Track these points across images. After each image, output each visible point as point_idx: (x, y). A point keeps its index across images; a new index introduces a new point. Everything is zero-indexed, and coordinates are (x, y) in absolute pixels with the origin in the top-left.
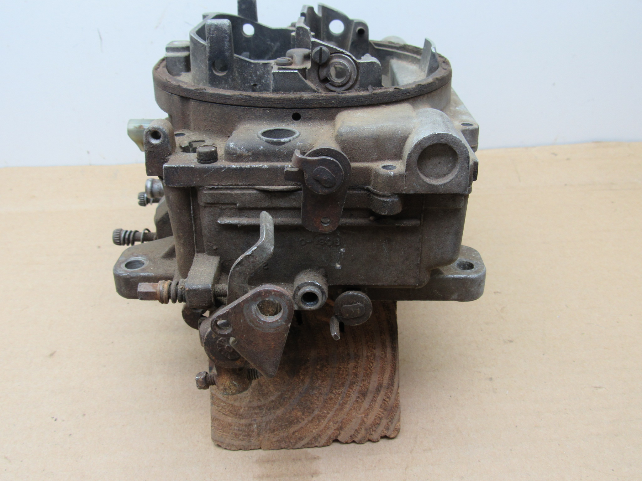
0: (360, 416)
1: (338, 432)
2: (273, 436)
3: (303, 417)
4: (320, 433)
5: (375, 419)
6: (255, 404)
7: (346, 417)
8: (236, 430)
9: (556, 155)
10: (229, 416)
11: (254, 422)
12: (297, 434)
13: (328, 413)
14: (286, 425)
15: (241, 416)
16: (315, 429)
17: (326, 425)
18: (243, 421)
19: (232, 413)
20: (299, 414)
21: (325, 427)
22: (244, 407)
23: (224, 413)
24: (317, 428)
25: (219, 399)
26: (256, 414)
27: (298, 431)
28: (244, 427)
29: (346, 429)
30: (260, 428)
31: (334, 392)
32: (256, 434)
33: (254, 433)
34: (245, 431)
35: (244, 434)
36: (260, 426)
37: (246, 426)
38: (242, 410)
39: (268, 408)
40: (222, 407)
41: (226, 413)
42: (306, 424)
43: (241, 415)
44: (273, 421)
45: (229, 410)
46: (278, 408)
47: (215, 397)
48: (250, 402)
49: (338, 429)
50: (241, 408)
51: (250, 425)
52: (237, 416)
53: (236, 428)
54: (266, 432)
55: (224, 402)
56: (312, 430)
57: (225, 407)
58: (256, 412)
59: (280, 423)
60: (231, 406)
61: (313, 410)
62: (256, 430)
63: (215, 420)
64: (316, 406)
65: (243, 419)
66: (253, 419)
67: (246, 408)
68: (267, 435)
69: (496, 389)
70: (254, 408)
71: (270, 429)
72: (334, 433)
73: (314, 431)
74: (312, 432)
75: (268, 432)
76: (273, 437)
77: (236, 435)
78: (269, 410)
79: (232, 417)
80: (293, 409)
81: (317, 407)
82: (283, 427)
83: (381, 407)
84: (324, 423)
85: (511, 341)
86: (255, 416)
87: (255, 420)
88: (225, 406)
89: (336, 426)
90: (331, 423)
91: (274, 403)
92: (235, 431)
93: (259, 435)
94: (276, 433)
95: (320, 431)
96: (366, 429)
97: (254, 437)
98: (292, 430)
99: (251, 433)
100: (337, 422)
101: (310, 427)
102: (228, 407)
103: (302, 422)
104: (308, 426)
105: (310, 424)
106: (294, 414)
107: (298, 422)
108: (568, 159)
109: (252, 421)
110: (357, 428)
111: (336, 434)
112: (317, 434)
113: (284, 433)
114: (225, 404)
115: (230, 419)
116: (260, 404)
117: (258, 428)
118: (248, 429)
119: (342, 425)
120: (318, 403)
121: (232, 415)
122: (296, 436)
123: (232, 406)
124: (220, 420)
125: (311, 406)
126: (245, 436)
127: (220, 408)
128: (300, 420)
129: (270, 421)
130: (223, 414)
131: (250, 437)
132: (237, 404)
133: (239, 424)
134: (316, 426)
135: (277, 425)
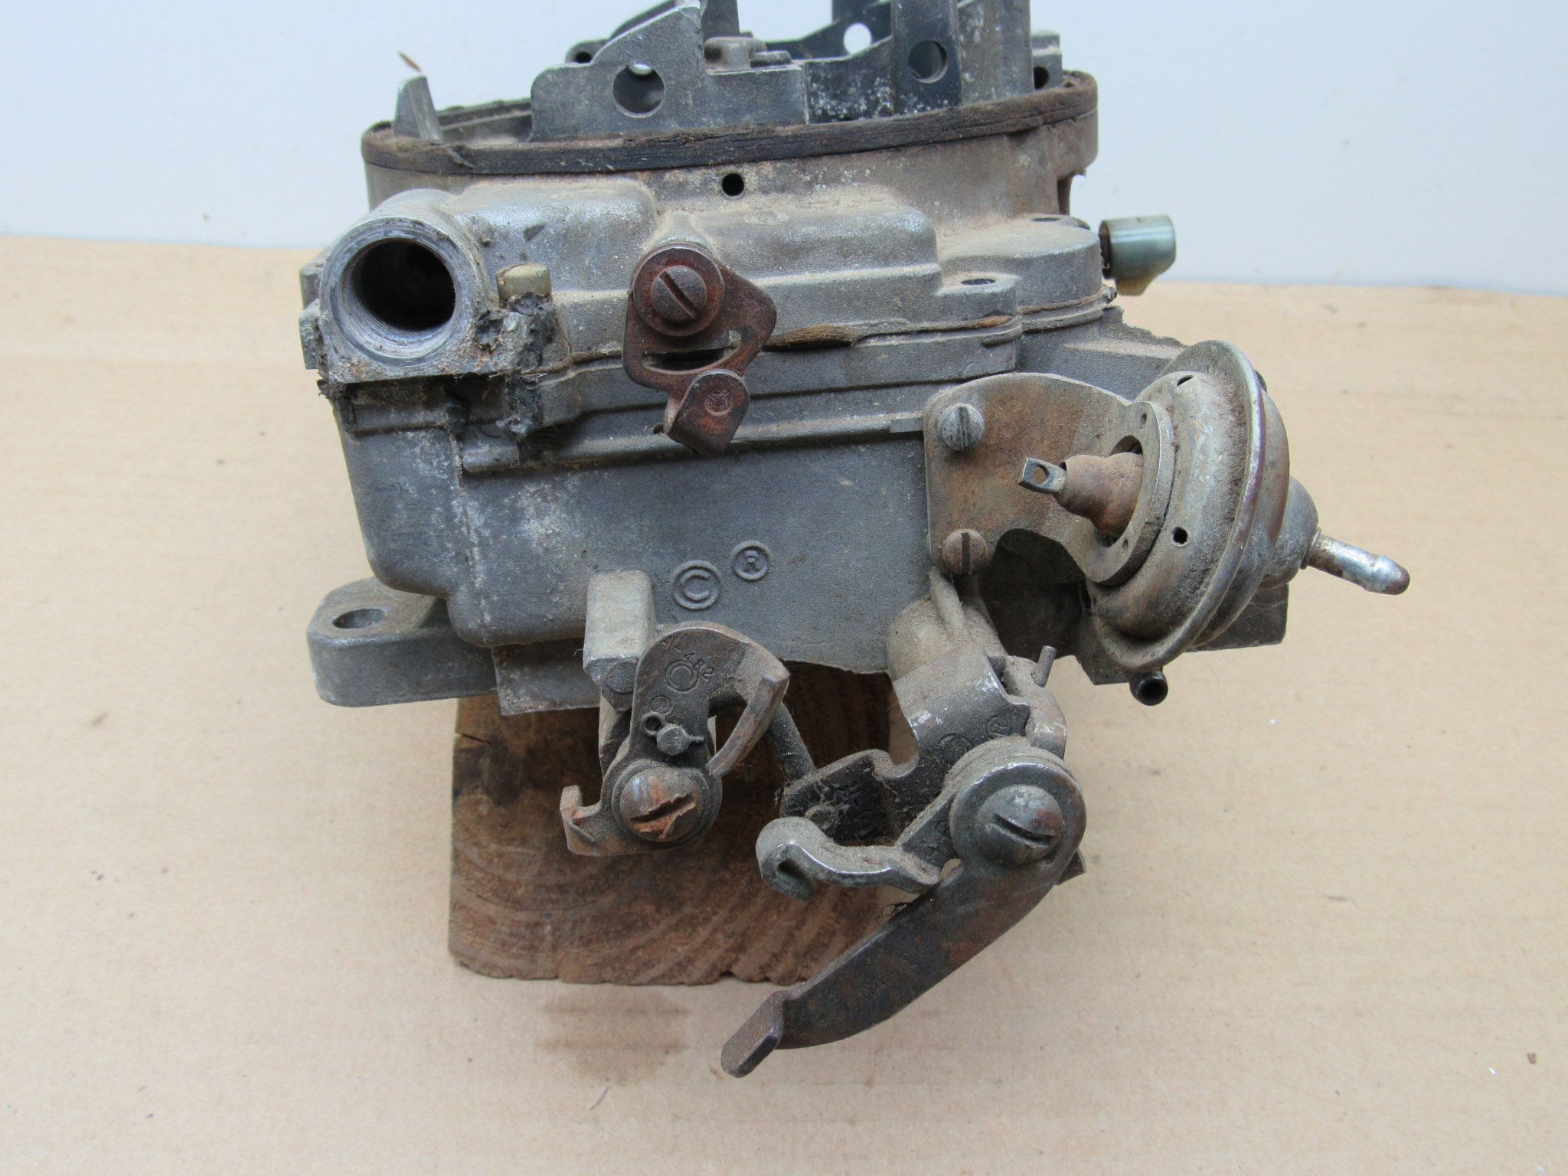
0: (786, 924)
1: (734, 957)
2: (587, 954)
3: (657, 916)
4: (693, 956)
5: (819, 934)
6: (551, 879)
7: (754, 924)
8: (505, 933)
9: (1333, 310)
10: (491, 902)
11: (547, 920)
12: (640, 953)
13: (715, 913)
14: (618, 932)
15: (517, 904)
16: (682, 944)
17: (708, 939)
18: (522, 916)
19: (497, 896)
20: (650, 909)
21: (705, 943)
22: (527, 886)
23: (480, 893)
24: (686, 944)
25: (470, 862)
26: (552, 901)
27: (642, 947)
28: (523, 930)
29: (751, 951)
30: (558, 933)
31: (732, 867)
32: (549, 947)
33: (544, 944)
34: (524, 938)
35: (522, 943)
36: (558, 929)
37: (527, 926)
38: (520, 892)
39: (581, 890)
40: (477, 881)
41: (485, 896)
42: (664, 934)
43: (519, 902)
44: (588, 919)
45: (491, 888)
46: (602, 892)
47: (462, 857)
48: (540, 874)
49: (733, 949)
50: (520, 885)
51: (537, 925)
52: (510, 904)
53: (504, 929)
54: (572, 943)
55: (482, 870)
56: (674, 947)
57: (484, 882)
58: (553, 896)
59: (604, 926)
60: (496, 879)
61: (681, 904)
62: (549, 938)
63: (460, 908)
64: (688, 895)
65: (521, 910)
66: (544, 912)
67: (531, 888)
68: (575, 951)
69: (1105, 884)
70: (549, 889)
71: (581, 938)
72: (722, 958)
73: (679, 949)
74: (674, 950)
75: (576, 943)
76: (588, 956)
77: (504, 944)
78: (583, 894)
79: (497, 904)
80: (636, 898)
81: (691, 898)
82: (611, 935)
83: (834, 910)
84: (703, 933)
85: (1156, 773)
86: (550, 906)
87: (549, 915)
88: (484, 878)
89: (731, 942)
90: (720, 936)
91: (593, 882)
92: (502, 936)
93: (554, 948)
94: (592, 947)
95: (694, 951)
96: (796, 955)
97: (543, 952)
98: (629, 944)
99: (536, 943)
100: (733, 933)
101: (670, 940)
102: (490, 882)
103: (655, 928)
104: (667, 937)
105: (672, 934)
106: (638, 908)
107: (646, 926)
108: (1361, 325)
109: (541, 916)
110: (776, 950)
111: (727, 961)
112: (686, 957)
113: (611, 948)
114: (483, 875)
115: (492, 910)
116: (561, 879)
117: (553, 933)
118: (532, 933)
119: (743, 941)
120: (692, 889)
121: (497, 900)
122: (639, 957)
123: (500, 879)
124: (470, 909)
125: (677, 894)
126: (523, 948)
127: (473, 882)
128: (650, 923)
129: (583, 921)
130: (478, 896)
131: (536, 951)
132: (510, 876)
133: (513, 921)
134: (684, 938)
135: (596, 930)
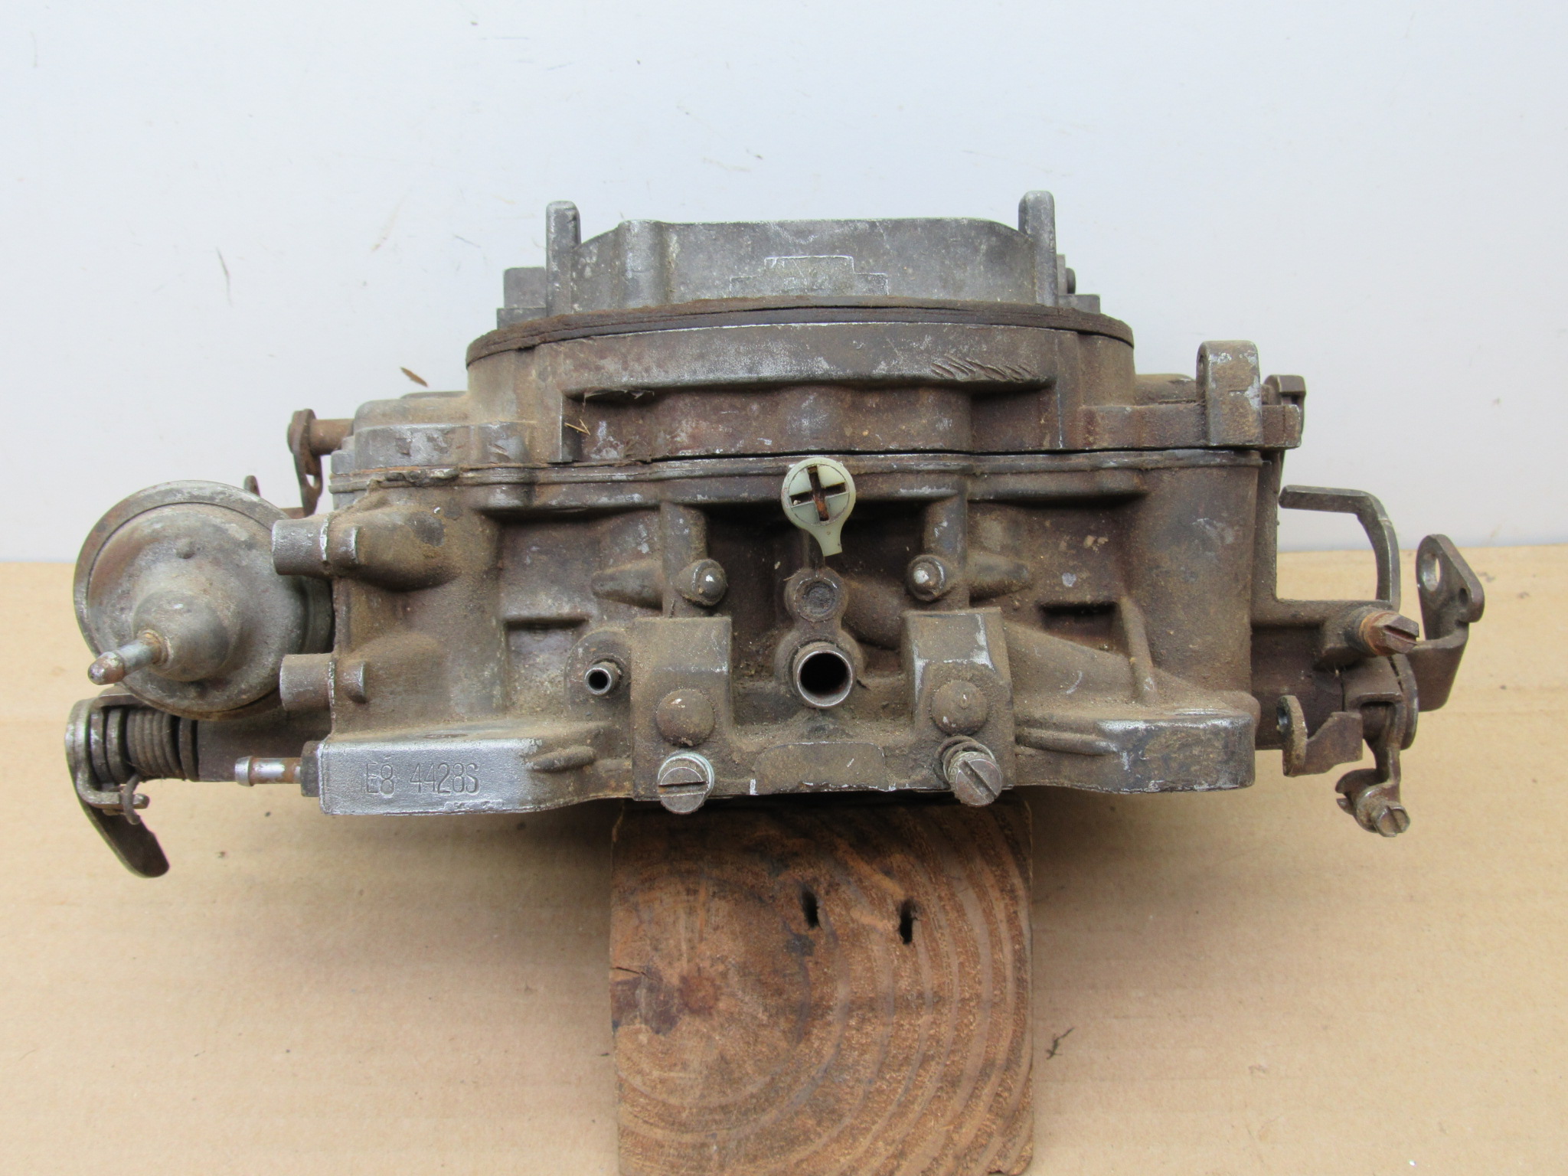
0: (945, 1128)
1: (895, 1163)
2: (752, 1169)
3: (819, 1129)
4: (856, 1165)
5: (977, 1136)
6: (715, 1100)
7: (913, 1130)
8: (674, 1155)
10: (657, 1126)
11: (712, 1141)
12: (804, 1166)
13: (874, 1123)
14: (782, 1147)
15: (683, 1127)
16: (844, 1155)
17: (869, 1147)
18: (688, 1138)
19: (663, 1120)
20: (811, 1123)
21: (867, 1151)
22: (691, 1109)
23: (647, 1119)
24: (849, 1154)
25: (634, 1090)
26: (715, 1121)
27: (807, 1160)
28: (690, 1151)
29: (911, 1157)
30: (724, 1152)
31: (888, 1077)
32: (716, 1165)
33: (712, 1164)
34: (692, 1159)
35: (690, 1164)
36: (724, 1148)
37: (694, 1147)
38: (684, 1115)
39: (743, 1109)
40: (643, 1108)
41: (652, 1121)
42: (826, 1146)
43: (684, 1125)
44: (752, 1137)
45: (656, 1114)
46: (764, 1110)
47: (626, 1085)
48: (703, 1096)
49: (894, 1156)
50: (684, 1108)
51: (703, 1145)
52: (675, 1127)
53: (672, 1151)
54: (738, 1161)
55: (646, 1096)
56: (837, 1158)
57: (649, 1108)
58: (717, 1117)
59: (768, 1142)
60: (661, 1104)
61: (841, 1116)
62: (716, 1157)
63: (628, 1134)
64: (847, 1107)
65: (687, 1132)
66: (708, 1133)
67: (695, 1110)
68: (741, 1167)
70: (712, 1111)
71: (747, 1155)
72: (885, 1165)
73: (842, 1160)
74: (838, 1161)
75: (742, 1160)
76: (754, 1172)
77: (672, 1166)
78: (745, 1114)
79: (663, 1128)
80: (797, 1113)
81: (850, 1110)
82: (775, 1151)
83: (990, 1110)
84: (865, 1142)
86: (714, 1127)
87: (714, 1136)
88: (648, 1104)
89: (891, 1149)
90: (881, 1143)
91: (754, 1101)
92: (670, 1159)
93: (722, 1167)
94: (760, 1162)
95: (857, 1161)
96: (957, 1157)
97: (711, 1171)
98: (794, 1157)
99: (704, 1163)
100: (894, 1141)
101: (833, 1152)
102: (655, 1107)
103: (817, 1141)
104: (829, 1149)
105: (834, 1146)
106: (799, 1122)
107: (808, 1139)
109: (706, 1136)
110: (936, 1155)
111: (890, 1167)
112: (849, 1167)
113: (776, 1163)
114: (647, 1101)
115: (659, 1134)
116: (723, 1101)
117: (720, 1151)
118: (700, 1154)
119: (903, 1147)
120: (850, 1101)
121: (663, 1124)
122: (804, 1169)
123: (664, 1104)
124: (637, 1134)
125: (837, 1107)
126: (692, 1168)
127: (639, 1109)
128: (812, 1136)
129: (747, 1138)
130: (646, 1122)
131: (704, 1171)
132: (674, 1101)
133: (680, 1143)
134: (846, 1149)
135: (761, 1146)
